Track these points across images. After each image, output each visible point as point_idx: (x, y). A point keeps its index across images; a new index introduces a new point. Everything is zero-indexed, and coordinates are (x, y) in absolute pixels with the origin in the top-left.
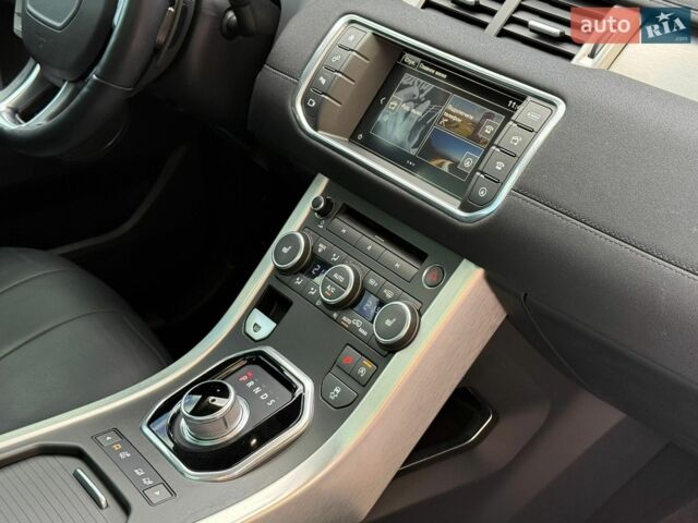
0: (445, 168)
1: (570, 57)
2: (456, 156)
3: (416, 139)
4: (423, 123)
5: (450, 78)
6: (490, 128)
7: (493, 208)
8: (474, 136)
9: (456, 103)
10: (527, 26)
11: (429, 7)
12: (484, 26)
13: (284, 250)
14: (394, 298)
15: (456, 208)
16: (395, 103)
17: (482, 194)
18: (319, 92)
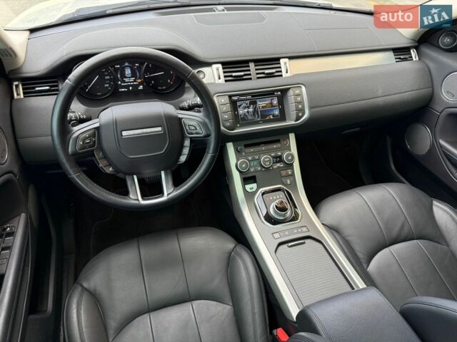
0: (271, 117)
1: (281, 76)
2: (272, 113)
3: (257, 116)
4: (255, 111)
5: (253, 96)
6: (275, 102)
7: (306, 116)
8: (273, 106)
9: (260, 101)
10: (263, 73)
11: (226, 81)
12: (250, 79)
13: (244, 166)
14: (282, 153)
15: (293, 122)
16: (241, 111)
17: (300, 115)
18: (227, 120)
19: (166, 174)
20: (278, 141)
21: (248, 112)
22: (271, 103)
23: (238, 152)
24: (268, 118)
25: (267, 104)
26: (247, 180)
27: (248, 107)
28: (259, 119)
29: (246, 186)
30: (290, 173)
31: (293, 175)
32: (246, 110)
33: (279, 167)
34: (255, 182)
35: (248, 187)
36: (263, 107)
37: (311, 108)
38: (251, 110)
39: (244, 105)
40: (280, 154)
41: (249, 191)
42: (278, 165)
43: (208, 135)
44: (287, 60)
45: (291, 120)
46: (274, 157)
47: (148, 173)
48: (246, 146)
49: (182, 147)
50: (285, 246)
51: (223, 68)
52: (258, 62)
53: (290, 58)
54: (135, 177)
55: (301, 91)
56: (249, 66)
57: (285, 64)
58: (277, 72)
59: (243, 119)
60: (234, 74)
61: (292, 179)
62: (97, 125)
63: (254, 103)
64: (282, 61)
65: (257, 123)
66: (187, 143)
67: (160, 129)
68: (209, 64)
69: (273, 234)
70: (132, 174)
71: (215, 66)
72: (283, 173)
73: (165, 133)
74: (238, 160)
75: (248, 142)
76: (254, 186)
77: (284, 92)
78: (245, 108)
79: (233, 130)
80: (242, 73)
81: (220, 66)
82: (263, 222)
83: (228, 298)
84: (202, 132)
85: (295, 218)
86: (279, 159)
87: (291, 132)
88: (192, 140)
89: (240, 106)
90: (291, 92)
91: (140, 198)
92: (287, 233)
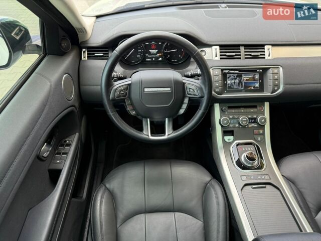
0: (252, 88)
1: (264, 58)
2: (253, 85)
3: (241, 86)
4: (240, 83)
5: (240, 71)
6: (257, 77)
7: (280, 90)
8: (254, 80)
9: (244, 75)
10: (250, 55)
11: (221, 58)
12: (240, 58)
13: (225, 122)
14: (257, 117)
15: (270, 94)
16: (229, 82)
17: (276, 89)
18: (217, 87)
19: (169, 121)
20: (255, 107)
21: (234, 82)
22: (254, 78)
23: (222, 111)
24: (249, 88)
25: (250, 78)
26: (226, 132)
27: (235, 79)
28: (242, 89)
29: (225, 137)
30: (261, 132)
31: (264, 134)
32: (233, 81)
33: (253, 127)
34: (233, 135)
35: (226, 138)
36: (247, 80)
37: (285, 84)
38: (237, 81)
39: (233, 77)
40: (255, 116)
41: (227, 141)
42: (253, 125)
43: (202, 97)
44: (270, 47)
45: (267, 92)
46: (250, 119)
47: (157, 118)
48: (230, 107)
49: (182, 103)
50: (249, 187)
51: (220, 49)
52: (247, 46)
53: (273, 45)
54: (148, 120)
55: (279, 71)
56: (240, 49)
57: (269, 49)
58: (261, 55)
59: (230, 87)
60: (227, 54)
61: (263, 137)
62: (129, 82)
63: (240, 76)
64: (266, 47)
65: (240, 91)
66: (186, 101)
67: (169, 89)
68: (210, 46)
69: (241, 176)
70: (147, 118)
71: (214, 47)
72: (256, 131)
73: (172, 92)
74: (221, 117)
75: (231, 104)
76: (232, 138)
77: (265, 70)
78: (232, 79)
79: (221, 95)
80: (234, 54)
81: (218, 47)
82: (234, 166)
83: (201, 216)
84: (198, 94)
85: (260, 167)
86: (254, 120)
87: (266, 101)
88: (190, 99)
89: (228, 78)
90: (270, 71)
91: (150, 134)
92: (252, 177)
